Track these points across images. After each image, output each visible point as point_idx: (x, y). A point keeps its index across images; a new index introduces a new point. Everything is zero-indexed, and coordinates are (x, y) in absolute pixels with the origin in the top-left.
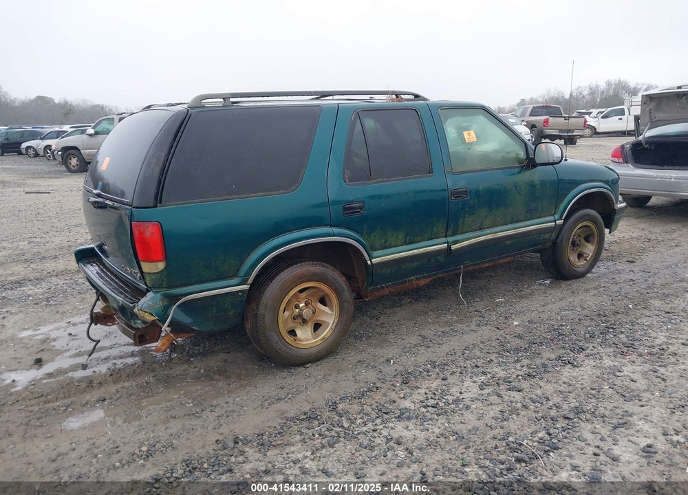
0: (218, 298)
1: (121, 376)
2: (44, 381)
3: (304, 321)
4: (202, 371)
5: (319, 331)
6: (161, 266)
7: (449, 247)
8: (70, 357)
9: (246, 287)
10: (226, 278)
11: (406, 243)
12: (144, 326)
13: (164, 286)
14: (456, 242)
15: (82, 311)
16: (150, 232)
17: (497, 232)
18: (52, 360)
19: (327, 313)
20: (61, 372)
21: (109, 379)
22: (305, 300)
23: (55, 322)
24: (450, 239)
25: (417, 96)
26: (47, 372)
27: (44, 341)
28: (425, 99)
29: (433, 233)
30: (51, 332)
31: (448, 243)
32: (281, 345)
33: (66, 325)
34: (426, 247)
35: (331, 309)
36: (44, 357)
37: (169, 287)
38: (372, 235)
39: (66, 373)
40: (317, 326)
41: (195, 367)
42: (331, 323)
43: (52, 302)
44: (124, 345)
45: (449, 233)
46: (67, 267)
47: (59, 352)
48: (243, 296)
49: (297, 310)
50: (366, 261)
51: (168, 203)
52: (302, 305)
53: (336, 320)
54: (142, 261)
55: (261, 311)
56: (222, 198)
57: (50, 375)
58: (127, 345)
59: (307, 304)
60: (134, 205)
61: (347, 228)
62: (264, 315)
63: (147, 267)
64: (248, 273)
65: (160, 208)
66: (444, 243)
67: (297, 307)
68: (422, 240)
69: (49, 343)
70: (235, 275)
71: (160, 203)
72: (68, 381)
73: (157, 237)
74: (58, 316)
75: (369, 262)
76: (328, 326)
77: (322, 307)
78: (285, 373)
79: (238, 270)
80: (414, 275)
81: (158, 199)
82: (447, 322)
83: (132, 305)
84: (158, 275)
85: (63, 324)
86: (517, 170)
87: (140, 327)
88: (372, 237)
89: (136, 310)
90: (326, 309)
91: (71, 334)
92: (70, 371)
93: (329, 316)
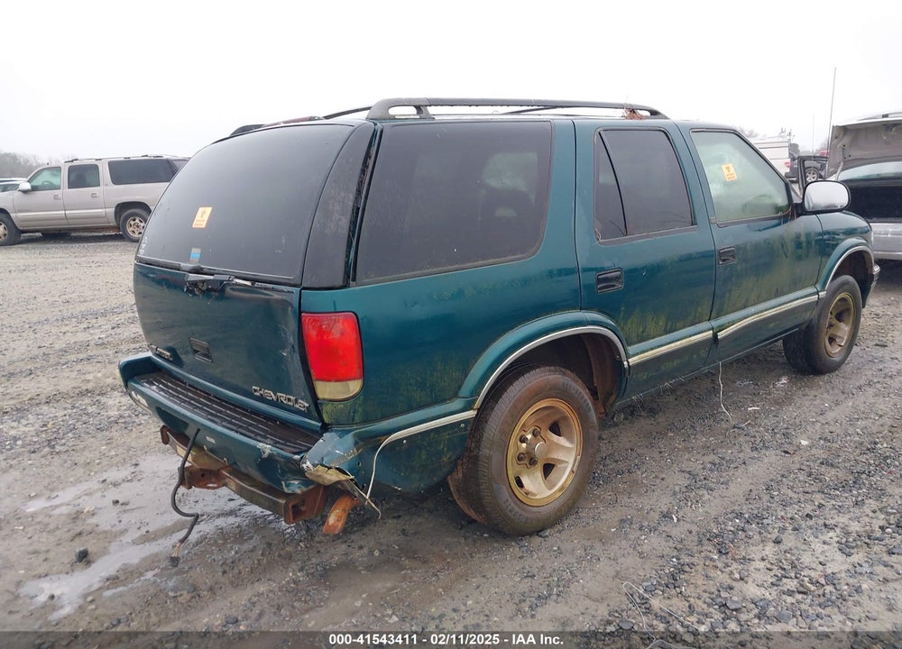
0: (432, 435)
1: (240, 573)
2: (108, 593)
3: (533, 462)
4: (377, 553)
5: (553, 475)
6: (355, 386)
7: (715, 335)
8: (134, 543)
9: (471, 414)
10: (443, 401)
11: (667, 332)
12: (304, 489)
13: (357, 419)
14: (722, 328)
15: (117, 459)
16: (339, 330)
17: (762, 312)
18: (105, 552)
19: (564, 447)
20: (132, 573)
21: (223, 580)
22: (532, 429)
23: (78, 481)
24: (715, 323)
25: (654, 113)
26: (105, 574)
27: (77, 516)
28: (666, 118)
29: (698, 315)
30: (80, 500)
31: (713, 329)
32: (513, 504)
33: (101, 486)
34: (690, 336)
35: (570, 439)
36: (91, 545)
37: (366, 420)
38: (629, 321)
39: (141, 574)
40: (548, 468)
41: (361, 548)
42: (571, 461)
43: (58, 448)
44: (219, 516)
45: (714, 314)
46: (58, 388)
47: (111, 536)
48: (465, 428)
49: (524, 445)
50: (622, 363)
51: (367, 280)
52: (529, 437)
53: (579, 457)
54: (319, 380)
55: (485, 451)
56: (441, 269)
57: (113, 581)
58: (223, 515)
59: (534, 435)
60: (304, 285)
61: (601, 311)
62: (489, 458)
63: (326, 390)
64: (476, 391)
65: (354, 289)
66: (709, 330)
67: (523, 440)
68: (684, 327)
69: (85, 520)
70: (455, 395)
71: (354, 279)
72: (152, 591)
73: (352, 337)
74: (80, 471)
75: (625, 363)
76: (566, 468)
77: (555, 438)
78: (514, 550)
79: (460, 387)
80: (667, 381)
81: (350, 275)
82: (705, 447)
83: (297, 457)
84: (349, 403)
85: (94, 484)
86: (776, 222)
87: (298, 491)
88: (629, 326)
89: (307, 465)
90: (562, 441)
91: (117, 502)
92: (147, 571)
93: (567, 452)
